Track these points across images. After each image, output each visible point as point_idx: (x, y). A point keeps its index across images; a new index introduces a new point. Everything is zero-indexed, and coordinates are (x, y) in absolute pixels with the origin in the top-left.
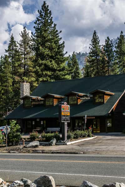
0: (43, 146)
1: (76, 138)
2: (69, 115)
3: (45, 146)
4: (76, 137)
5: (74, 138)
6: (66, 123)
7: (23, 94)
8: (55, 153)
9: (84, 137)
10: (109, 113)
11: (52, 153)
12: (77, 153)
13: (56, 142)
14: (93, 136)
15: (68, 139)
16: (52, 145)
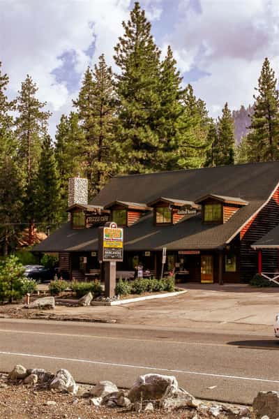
0: (67, 306)
1: (136, 292)
2: (121, 246)
3: (71, 306)
4: (138, 290)
5: (132, 293)
6: (113, 264)
7: (73, 200)
8: (69, 320)
9: (156, 290)
10: (228, 244)
11: (65, 320)
12: (105, 322)
13: (92, 300)
14: (176, 290)
15: (117, 295)
16: (82, 306)
